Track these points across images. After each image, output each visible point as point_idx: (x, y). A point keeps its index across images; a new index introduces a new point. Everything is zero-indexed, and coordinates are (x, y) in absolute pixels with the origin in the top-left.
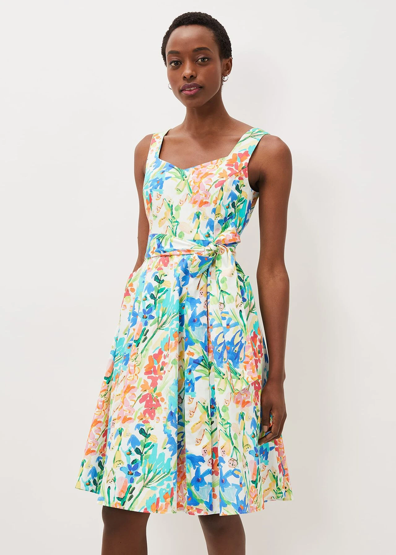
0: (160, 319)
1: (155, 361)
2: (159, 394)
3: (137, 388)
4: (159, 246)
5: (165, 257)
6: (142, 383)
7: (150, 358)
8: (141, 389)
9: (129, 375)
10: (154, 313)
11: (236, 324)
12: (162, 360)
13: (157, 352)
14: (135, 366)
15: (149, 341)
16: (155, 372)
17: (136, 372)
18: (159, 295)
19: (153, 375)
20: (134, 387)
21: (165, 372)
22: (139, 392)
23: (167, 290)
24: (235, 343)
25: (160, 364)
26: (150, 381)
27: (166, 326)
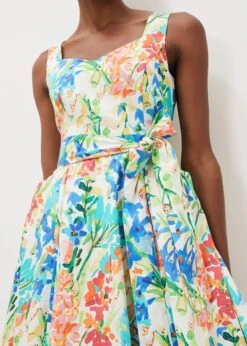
0: (94, 235)
1: (97, 288)
2: (107, 329)
3: (80, 325)
4: (80, 148)
5: (90, 161)
6: (85, 317)
7: (89, 284)
8: (84, 325)
9: (67, 310)
10: (85, 229)
11: (186, 229)
12: (105, 285)
13: (96, 276)
14: (72, 297)
15: (84, 264)
16: (98, 301)
17: (75, 305)
18: (88, 205)
19: (96, 305)
20: (75, 325)
21: (110, 301)
22: (82, 330)
23: (97, 199)
24: (188, 252)
25: (103, 290)
26: (94, 314)
27: (103, 242)
